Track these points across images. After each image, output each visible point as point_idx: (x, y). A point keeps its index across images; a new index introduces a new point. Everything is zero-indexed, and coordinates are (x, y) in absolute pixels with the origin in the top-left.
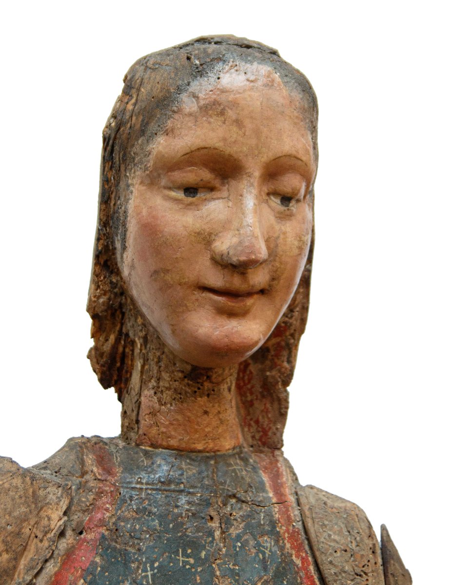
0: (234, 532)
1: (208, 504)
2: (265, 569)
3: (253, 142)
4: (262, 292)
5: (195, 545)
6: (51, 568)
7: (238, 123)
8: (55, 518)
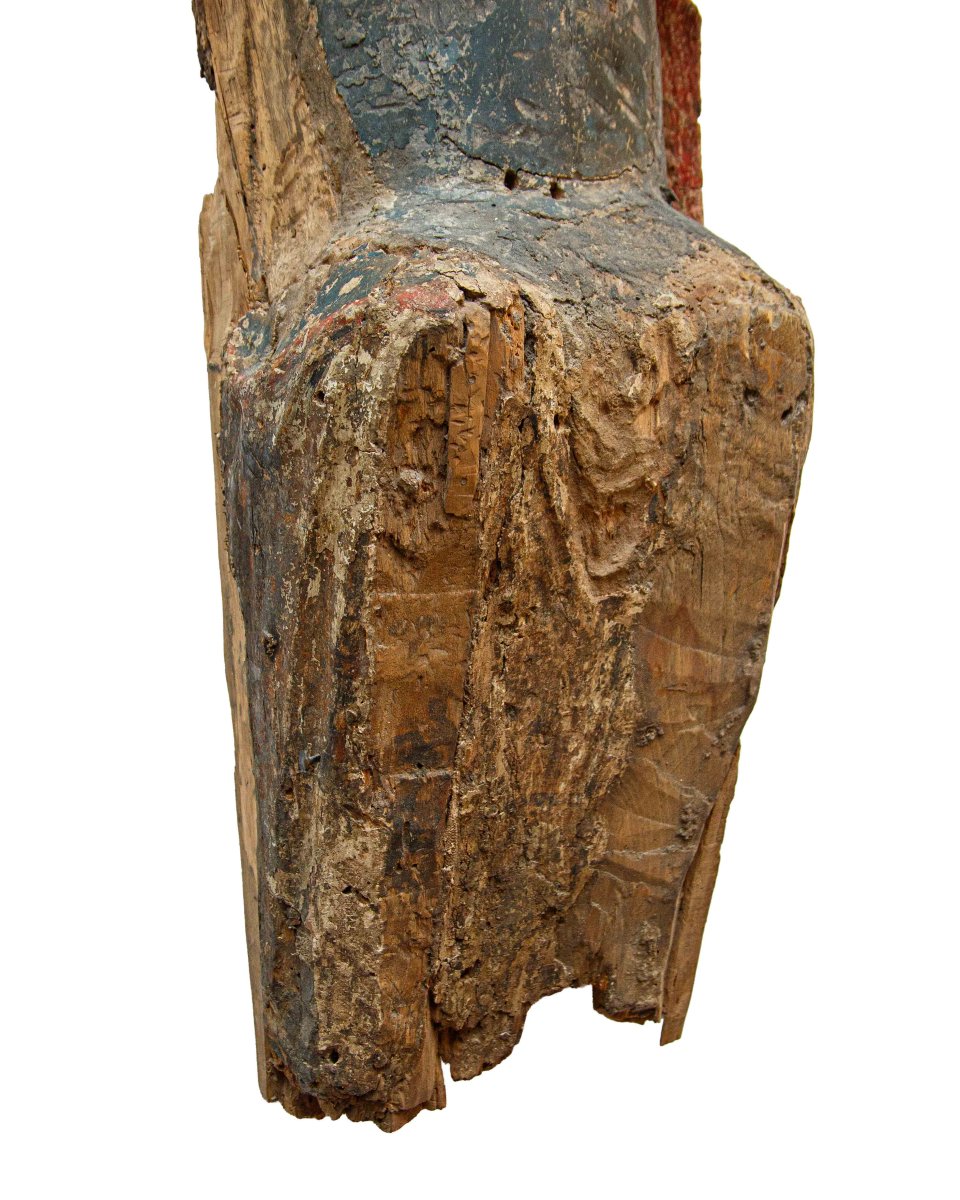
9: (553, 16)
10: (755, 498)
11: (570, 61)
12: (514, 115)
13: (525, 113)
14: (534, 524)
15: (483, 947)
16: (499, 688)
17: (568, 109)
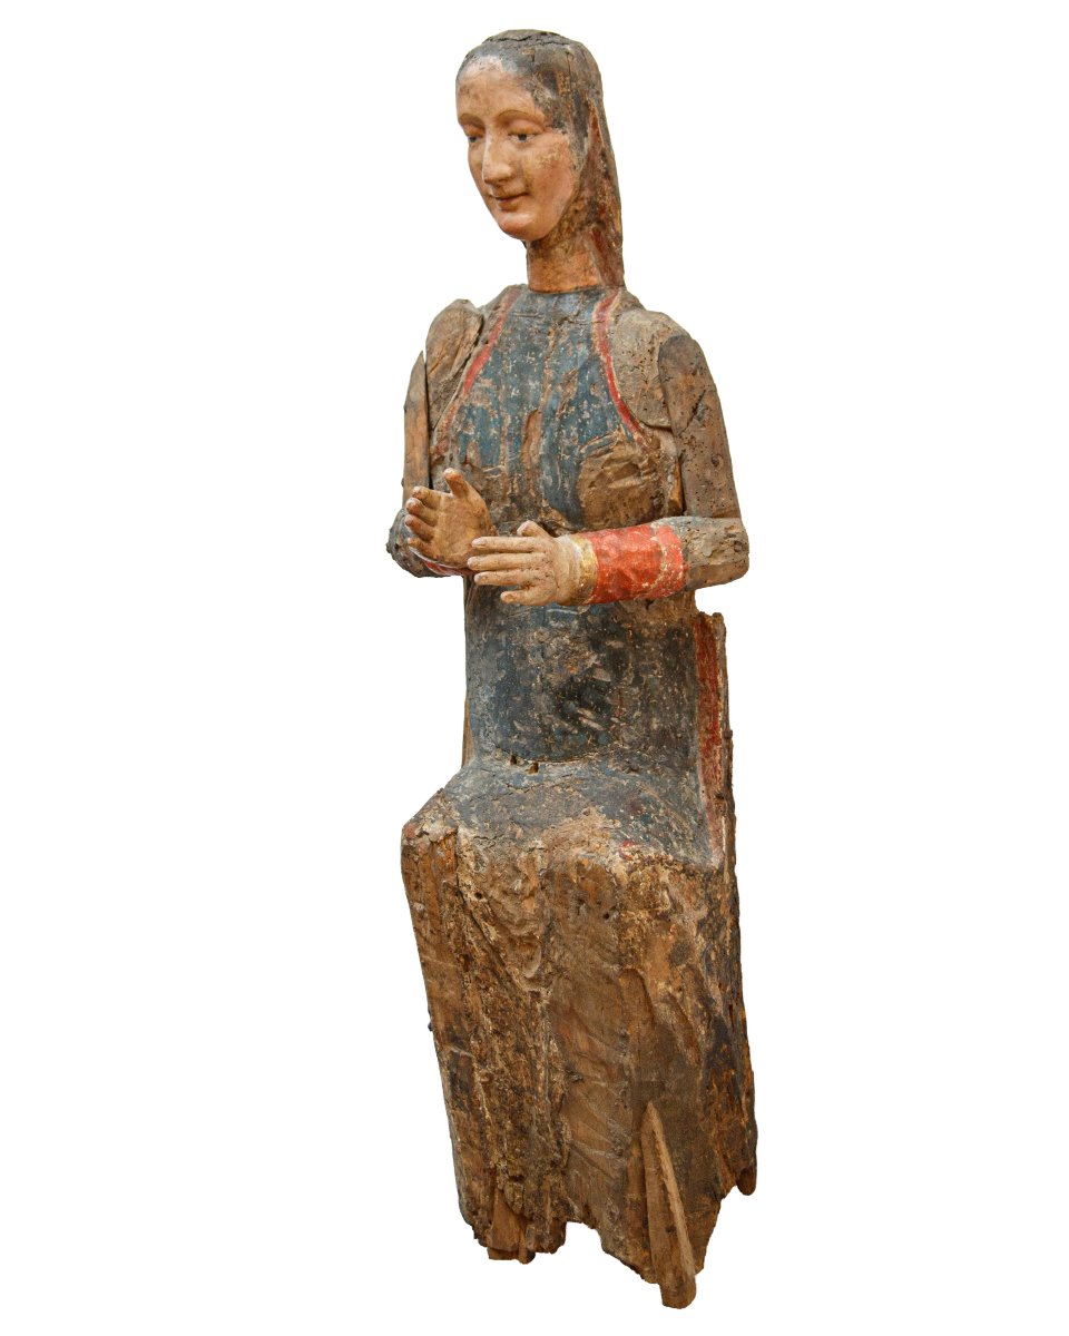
0: (561, 341)
1: (548, 324)
2: (576, 363)
3: (485, 106)
4: (526, 194)
5: (537, 350)
6: (469, 364)
7: (476, 96)
8: (473, 333)
9: (533, 678)
10: (597, 959)
11: (543, 701)
12: (513, 727)
13: (518, 727)
14: (478, 942)
15: (523, 1169)
16: (487, 1020)
17: (542, 726)
